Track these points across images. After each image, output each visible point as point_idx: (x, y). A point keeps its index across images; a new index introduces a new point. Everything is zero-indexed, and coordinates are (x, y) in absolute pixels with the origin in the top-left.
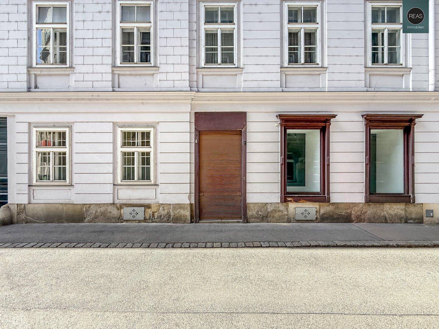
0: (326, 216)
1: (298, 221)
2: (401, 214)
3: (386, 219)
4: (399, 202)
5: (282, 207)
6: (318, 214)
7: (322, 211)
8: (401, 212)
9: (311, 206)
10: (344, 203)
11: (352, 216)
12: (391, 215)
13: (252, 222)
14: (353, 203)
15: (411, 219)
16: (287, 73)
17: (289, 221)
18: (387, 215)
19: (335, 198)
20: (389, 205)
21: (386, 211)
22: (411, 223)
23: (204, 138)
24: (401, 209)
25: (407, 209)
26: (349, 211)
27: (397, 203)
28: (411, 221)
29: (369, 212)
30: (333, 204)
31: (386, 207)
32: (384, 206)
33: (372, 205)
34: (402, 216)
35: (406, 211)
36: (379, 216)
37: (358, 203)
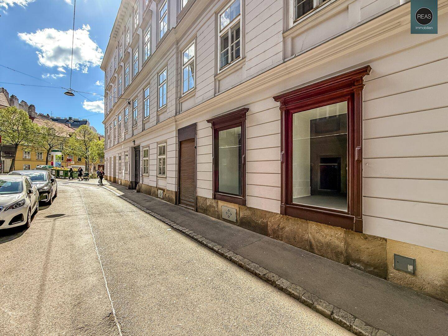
0: (244, 220)
1: (224, 220)
2: (338, 246)
3: (311, 245)
4: (334, 225)
5: (214, 203)
6: (238, 217)
7: (241, 215)
8: (337, 242)
9: (233, 207)
10: (260, 210)
11: (269, 228)
12: (320, 242)
13: (200, 212)
14: (269, 212)
15: (359, 261)
16: (219, 79)
17: (219, 218)
18: (313, 241)
19: (252, 203)
20: (316, 225)
21: (311, 233)
22: (359, 268)
23: (183, 146)
24: (338, 238)
25: (349, 240)
26: (265, 221)
27: (329, 226)
28: (359, 266)
29: (287, 229)
30: (250, 209)
31: (311, 227)
32: (309, 225)
33: (292, 220)
34: (339, 249)
35: (347, 244)
36: (301, 238)
37: (275, 213)
